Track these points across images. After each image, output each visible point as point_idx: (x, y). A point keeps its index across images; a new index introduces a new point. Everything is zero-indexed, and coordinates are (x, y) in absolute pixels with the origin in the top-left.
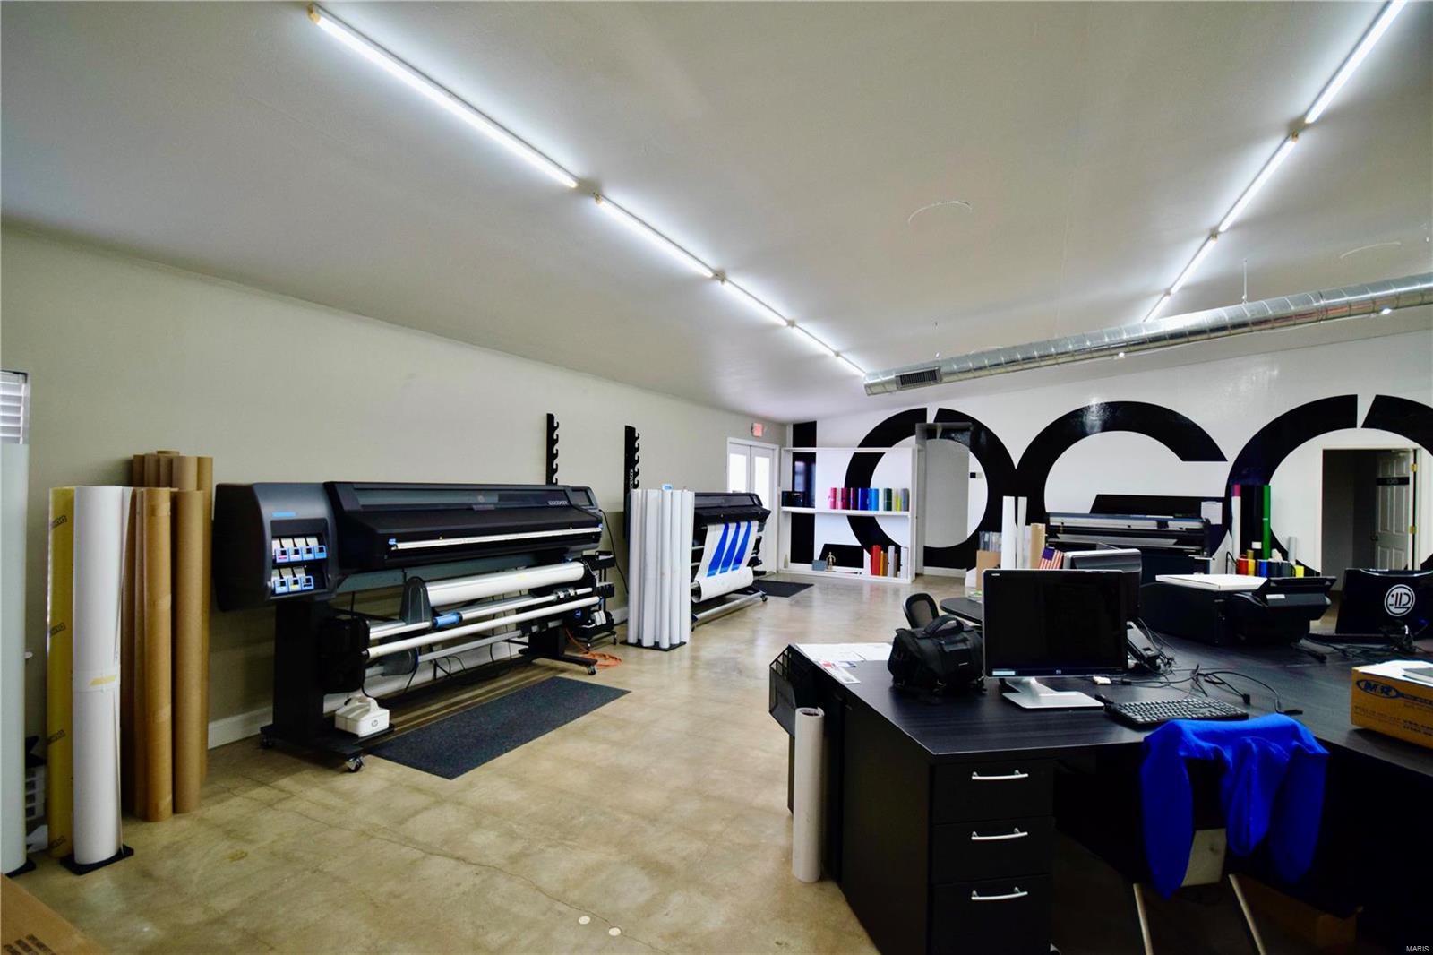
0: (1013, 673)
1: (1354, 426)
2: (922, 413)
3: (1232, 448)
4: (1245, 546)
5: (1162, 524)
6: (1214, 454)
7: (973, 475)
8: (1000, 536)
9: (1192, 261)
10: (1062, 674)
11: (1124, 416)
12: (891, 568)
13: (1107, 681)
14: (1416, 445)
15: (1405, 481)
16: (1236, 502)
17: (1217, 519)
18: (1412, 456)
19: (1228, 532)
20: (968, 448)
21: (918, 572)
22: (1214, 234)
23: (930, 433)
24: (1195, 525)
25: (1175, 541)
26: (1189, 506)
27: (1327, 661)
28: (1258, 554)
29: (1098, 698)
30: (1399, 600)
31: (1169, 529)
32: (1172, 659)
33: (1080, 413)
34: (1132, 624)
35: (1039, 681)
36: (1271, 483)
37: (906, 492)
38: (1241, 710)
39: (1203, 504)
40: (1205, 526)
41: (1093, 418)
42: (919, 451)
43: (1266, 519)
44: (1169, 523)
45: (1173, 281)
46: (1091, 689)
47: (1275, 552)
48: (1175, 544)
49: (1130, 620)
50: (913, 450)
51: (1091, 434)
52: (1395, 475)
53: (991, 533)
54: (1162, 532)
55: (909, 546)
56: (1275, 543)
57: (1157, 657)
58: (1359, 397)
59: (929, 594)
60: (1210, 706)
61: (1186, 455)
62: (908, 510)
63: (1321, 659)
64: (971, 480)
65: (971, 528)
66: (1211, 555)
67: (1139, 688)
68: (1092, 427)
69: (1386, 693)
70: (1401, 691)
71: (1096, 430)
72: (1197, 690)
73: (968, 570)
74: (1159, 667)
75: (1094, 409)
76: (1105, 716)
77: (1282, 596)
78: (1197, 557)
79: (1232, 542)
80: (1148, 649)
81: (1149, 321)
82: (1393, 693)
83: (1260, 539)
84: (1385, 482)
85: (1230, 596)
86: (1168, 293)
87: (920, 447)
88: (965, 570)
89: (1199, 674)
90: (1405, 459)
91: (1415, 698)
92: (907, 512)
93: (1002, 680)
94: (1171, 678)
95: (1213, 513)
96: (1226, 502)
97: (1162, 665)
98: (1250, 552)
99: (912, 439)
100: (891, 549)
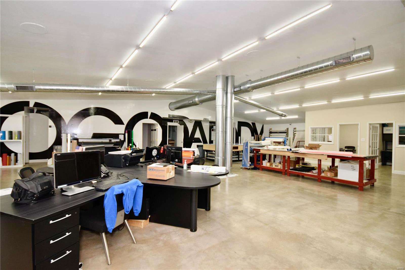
0: (66, 185)
1: (148, 118)
2: (27, 103)
3: (126, 121)
4: (128, 145)
5: (110, 140)
6: (122, 123)
7: (50, 127)
8: (62, 147)
9: (117, 72)
10: (82, 182)
11: (101, 111)
12: (13, 162)
13: (96, 182)
14: (157, 123)
15: (155, 130)
16: (126, 134)
17: (122, 139)
18: (156, 125)
19: (125, 142)
20: (48, 117)
21: (26, 162)
22: (121, 67)
23: (32, 111)
24: (118, 140)
25: (113, 145)
26: (116, 136)
27: (143, 167)
28: (131, 147)
29: (93, 187)
30: (155, 153)
31: (112, 142)
32: (112, 173)
33: (88, 109)
34: (102, 165)
35: (75, 186)
36: (133, 130)
37: (20, 133)
38: (127, 181)
39: (120, 135)
40: (120, 141)
41: (92, 111)
42: (26, 117)
43: (132, 138)
44: (112, 140)
45: (112, 76)
46: (91, 185)
47: (134, 146)
48: (114, 145)
49: (101, 164)
50: (23, 117)
51: (91, 115)
52: (154, 129)
53: (58, 146)
54: (110, 143)
55: (22, 152)
56: (134, 144)
57: (109, 173)
58: (148, 112)
59: (31, 167)
60: (121, 181)
61: (116, 123)
62: (21, 139)
63: (142, 166)
64: (49, 128)
65: (50, 145)
66: (121, 147)
67: (104, 182)
68: (92, 114)
69: (153, 170)
70: (155, 169)
71: (92, 115)
72: (118, 179)
73: (49, 159)
74: (109, 175)
75: (92, 109)
76: (95, 191)
77: (135, 154)
78: (118, 149)
79: (126, 144)
80: (106, 171)
81: (107, 85)
82: (154, 170)
83: (131, 143)
84: (152, 130)
85: (125, 155)
86: (111, 79)
87: (27, 116)
88: (48, 159)
89: (118, 175)
90: (155, 126)
91: (157, 170)
92: (21, 140)
93: (62, 189)
94: (112, 177)
95: (121, 137)
96: (124, 135)
97: (110, 174)
98: (129, 146)
99: (22, 113)
100: (13, 155)
